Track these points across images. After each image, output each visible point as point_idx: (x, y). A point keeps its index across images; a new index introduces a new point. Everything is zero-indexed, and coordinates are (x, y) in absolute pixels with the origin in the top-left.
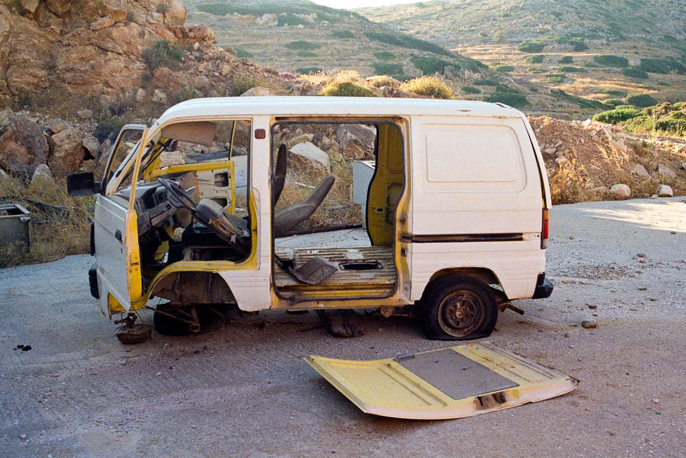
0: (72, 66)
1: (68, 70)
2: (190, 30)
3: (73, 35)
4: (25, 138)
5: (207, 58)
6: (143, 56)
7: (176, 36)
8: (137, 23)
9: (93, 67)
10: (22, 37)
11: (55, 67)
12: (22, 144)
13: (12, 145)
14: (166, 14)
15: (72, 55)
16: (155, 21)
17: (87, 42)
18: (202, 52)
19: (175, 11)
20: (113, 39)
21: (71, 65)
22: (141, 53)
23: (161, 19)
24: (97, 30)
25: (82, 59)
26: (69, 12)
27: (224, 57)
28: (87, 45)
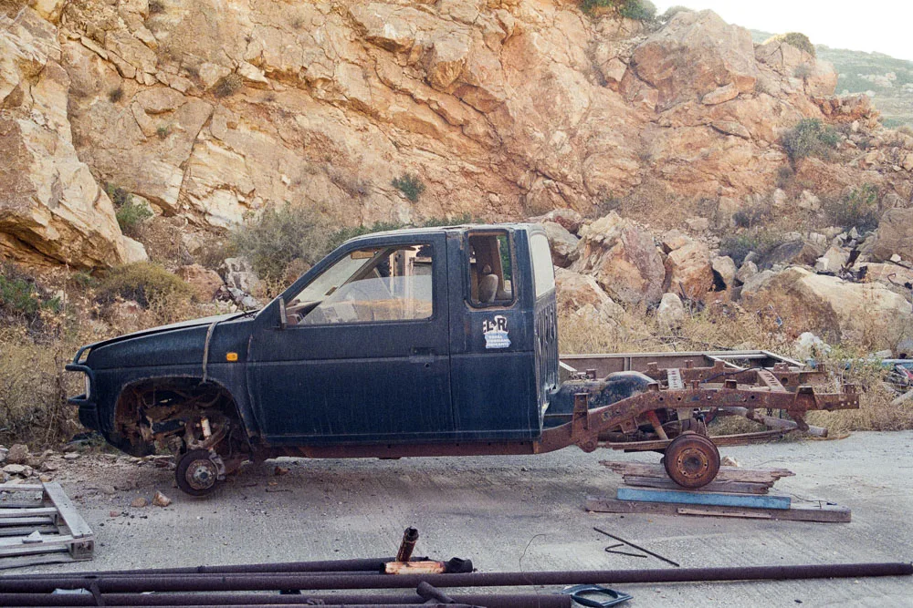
0: (674, 155)
1: (668, 162)
2: (844, 103)
3: (677, 112)
4: (638, 256)
5: (877, 144)
6: (780, 141)
7: (823, 112)
8: (769, 94)
9: (705, 157)
10: (605, 115)
11: (649, 156)
12: (635, 264)
13: (622, 265)
14: (809, 80)
15: (673, 140)
16: (795, 91)
17: (697, 122)
18: (864, 134)
19: (820, 75)
20: (737, 118)
21: (672, 155)
22: (777, 137)
23: (801, 87)
24: (712, 105)
25: (689, 146)
26: (670, 80)
27: (903, 142)
28: (696, 126)
